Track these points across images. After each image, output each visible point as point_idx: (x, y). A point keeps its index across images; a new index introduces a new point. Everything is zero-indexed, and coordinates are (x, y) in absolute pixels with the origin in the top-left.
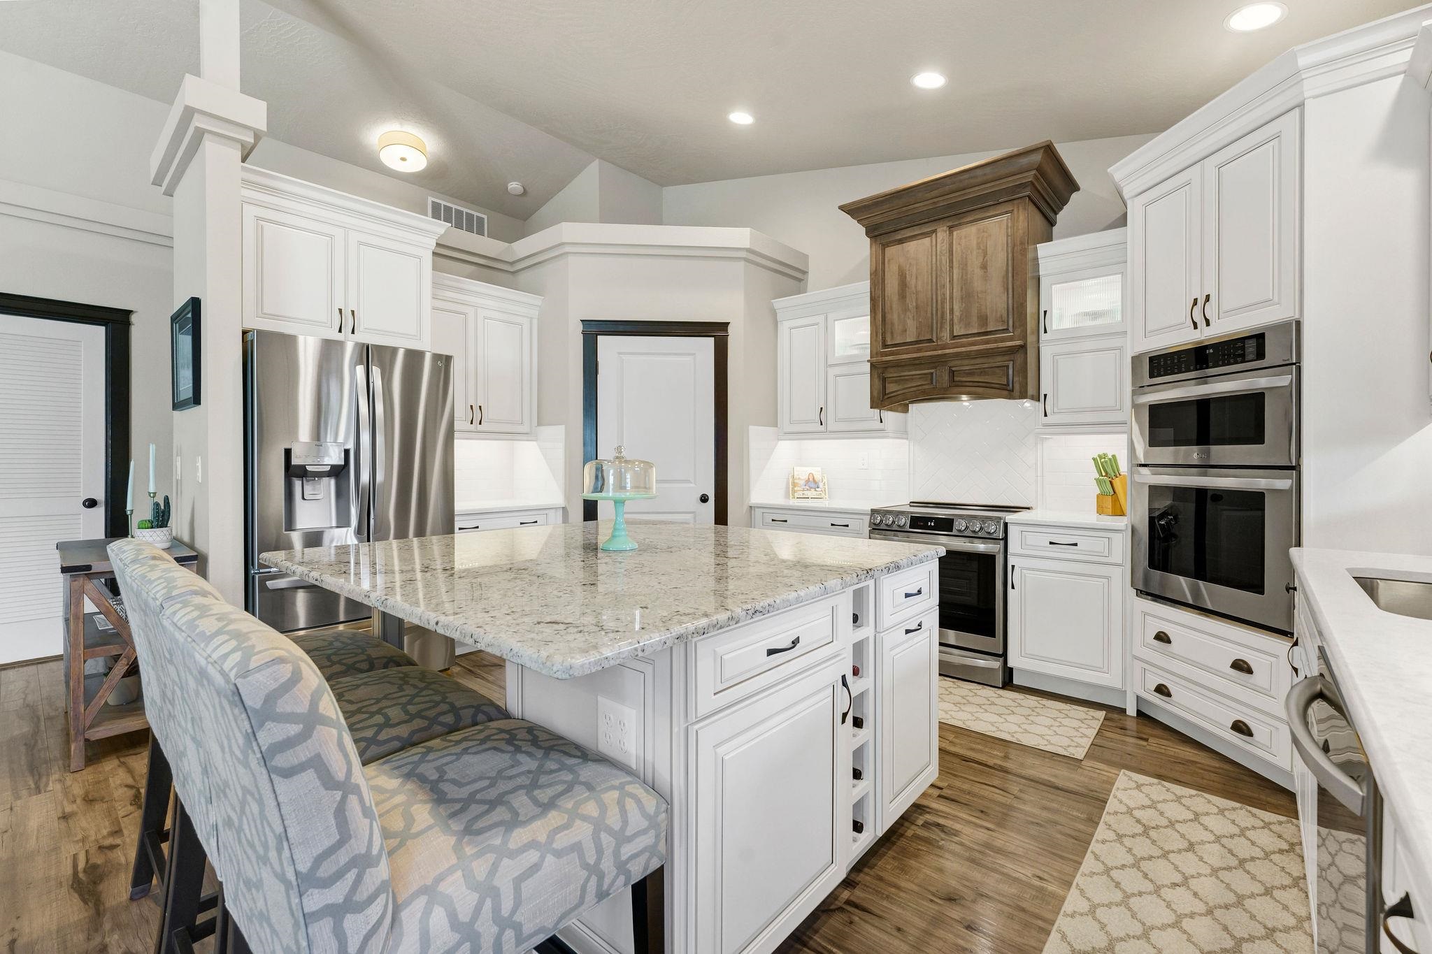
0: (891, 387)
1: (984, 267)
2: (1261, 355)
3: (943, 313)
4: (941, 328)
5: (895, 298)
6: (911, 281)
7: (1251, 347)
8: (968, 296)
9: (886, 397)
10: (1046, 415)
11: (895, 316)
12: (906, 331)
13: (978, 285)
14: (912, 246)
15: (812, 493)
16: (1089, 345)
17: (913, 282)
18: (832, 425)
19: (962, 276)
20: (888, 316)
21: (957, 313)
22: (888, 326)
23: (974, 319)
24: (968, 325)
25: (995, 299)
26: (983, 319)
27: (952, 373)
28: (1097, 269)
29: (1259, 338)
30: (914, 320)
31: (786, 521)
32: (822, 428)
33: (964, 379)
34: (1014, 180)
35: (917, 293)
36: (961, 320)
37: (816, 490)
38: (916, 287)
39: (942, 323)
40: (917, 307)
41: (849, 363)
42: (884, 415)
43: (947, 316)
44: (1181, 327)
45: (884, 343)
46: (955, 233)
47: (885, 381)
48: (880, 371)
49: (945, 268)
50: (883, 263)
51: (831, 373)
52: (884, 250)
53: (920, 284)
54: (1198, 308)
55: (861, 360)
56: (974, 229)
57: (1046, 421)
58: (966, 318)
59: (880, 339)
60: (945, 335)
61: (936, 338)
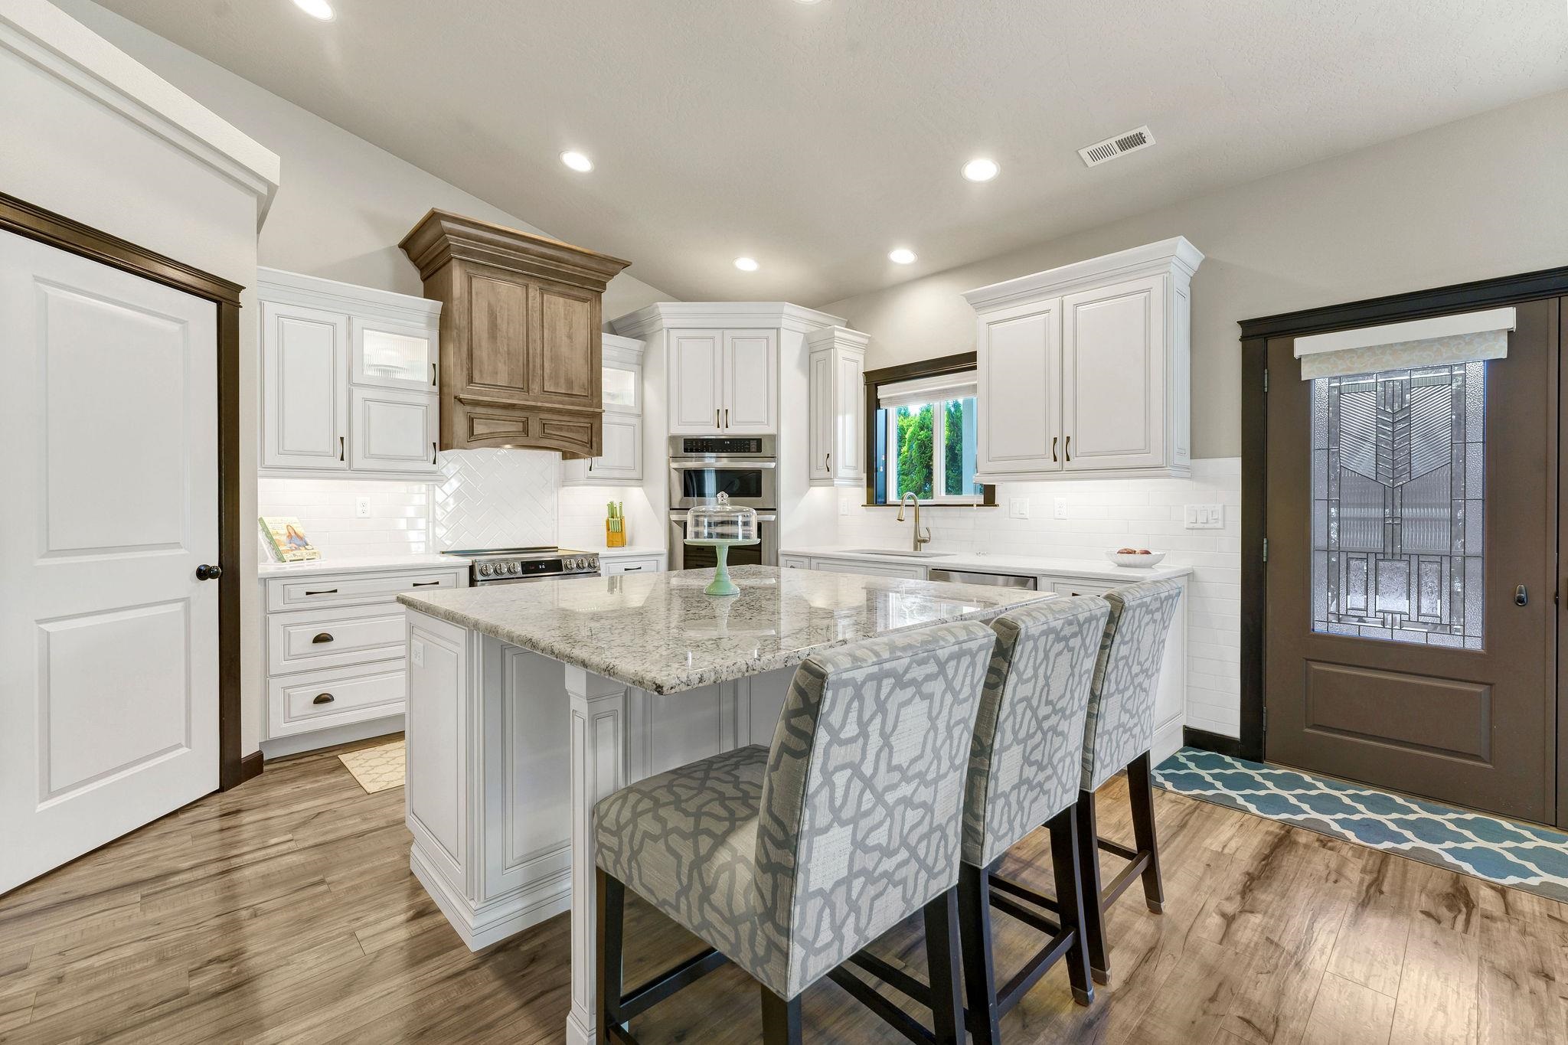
0: (479, 429)
1: (571, 338)
2: (759, 450)
3: (534, 366)
4: (532, 382)
5: (485, 336)
6: (502, 325)
7: (753, 445)
8: (555, 358)
9: (473, 438)
10: (590, 470)
11: (485, 355)
12: (497, 373)
13: (564, 350)
14: (502, 289)
15: (302, 553)
16: (622, 420)
17: (504, 326)
18: (359, 462)
19: (552, 338)
20: (476, 353)
21: (547, 371)
22: (477, 364)
23: (562, 380)
24: (557, 384)
25: (579, 368)
26: (570, 383)
27: (542, 425)
28: (623, 365)
29: (758, 442)
30: (505, 363)
31: (336, 591)
32: (343, 465)
33: (554, 433)
34: (599, 277)
35: (509, 339)
36: (551, 378)
37: (306, 549)
38: (507, 333)
39: (533, 376)
40: (509, 353)
41: (390, 387)
42: (439, 454)
43: (539, 372)
44: (705, 423)
45: (471, 380)
46: (545, 296)
47: (471, 420)
48: (468, 408)
49: (537, 324)
50: (470, 293)
51: (359, 394)
52: (470, 279)
53: (512, 329)
54: (722, 416)
55: (409, 388)
56: (561, 300)
57: (591, 474)
58: (555, 377)
59: (465, 373)
60: (535, 387)
61: (526, 389)
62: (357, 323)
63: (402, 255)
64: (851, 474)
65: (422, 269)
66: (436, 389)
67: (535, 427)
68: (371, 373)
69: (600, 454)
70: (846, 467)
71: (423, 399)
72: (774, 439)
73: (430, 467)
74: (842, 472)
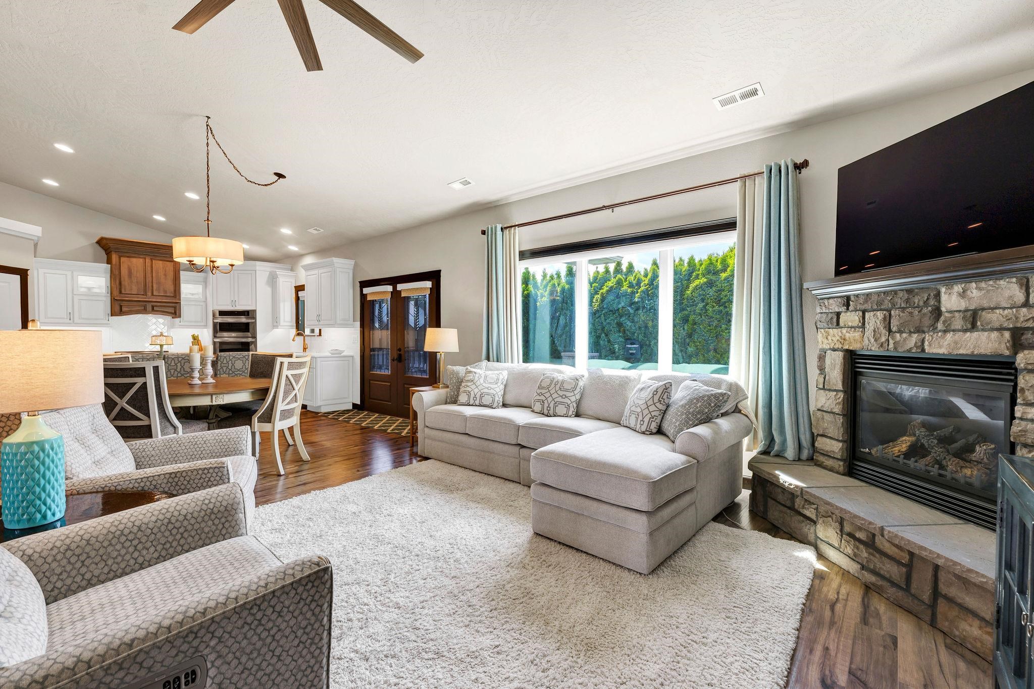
0: (124, 309)
1: (165, 275)
2: (248, 315)
3: (149, 286)
4: (148, 292)
5: (126, 276)
7: (246, 313)
8: (159, 283)
9: (122, 312)
10: (180, 322)
11: (126, 283)
12: (131, 290)
13: (163, 280)
14: (134, 260)
16: (193, 303)
17: (135, 273)
18: (76, 320)
19: (157, 276)
20: (123, 283)
21: (155, 288)
22: (123, 286)
23: (162, 291)
24: (159, 293)
25: (170, 287)
26: (165, 292)
27: (153, 307)
28: (195, 282)
29: (248, 312)
30: (135, 286)
32: (71, 321)
33: (158, 310)
35: (137, 277)
36: (156, 290)
38: (136, 275)
39: (148, 290)
40: (137, 282)
41: (90, 294)
42: (111, 318)
43: (150, 288)
44: (228, 305)
45: (120, 292)
46: (154, 261)
47: (121, 306)
48: (119, 302)
49: (149, 272)
50: (120, 263)
51: (76, 298)
52: (120, 258)
53: (139, 274)
54: (234, 302)
55: (97, 295)
56: (161, 262)
57: (180, 324)
58: (158, 290)
59: (118, 290)
60: (149, 294)
61: (145, 294)
62: (75, 273)
63: (97, 246)
64: (289, 324)
65: (106, 251)
66: (109, 295)
67: (149, 308)
68: (82, 290)
69: (180, 317)
70: (284, 321)
71: (104, 299)
72: (254, 311)
73: (106, 322)
74: (282, 323)
